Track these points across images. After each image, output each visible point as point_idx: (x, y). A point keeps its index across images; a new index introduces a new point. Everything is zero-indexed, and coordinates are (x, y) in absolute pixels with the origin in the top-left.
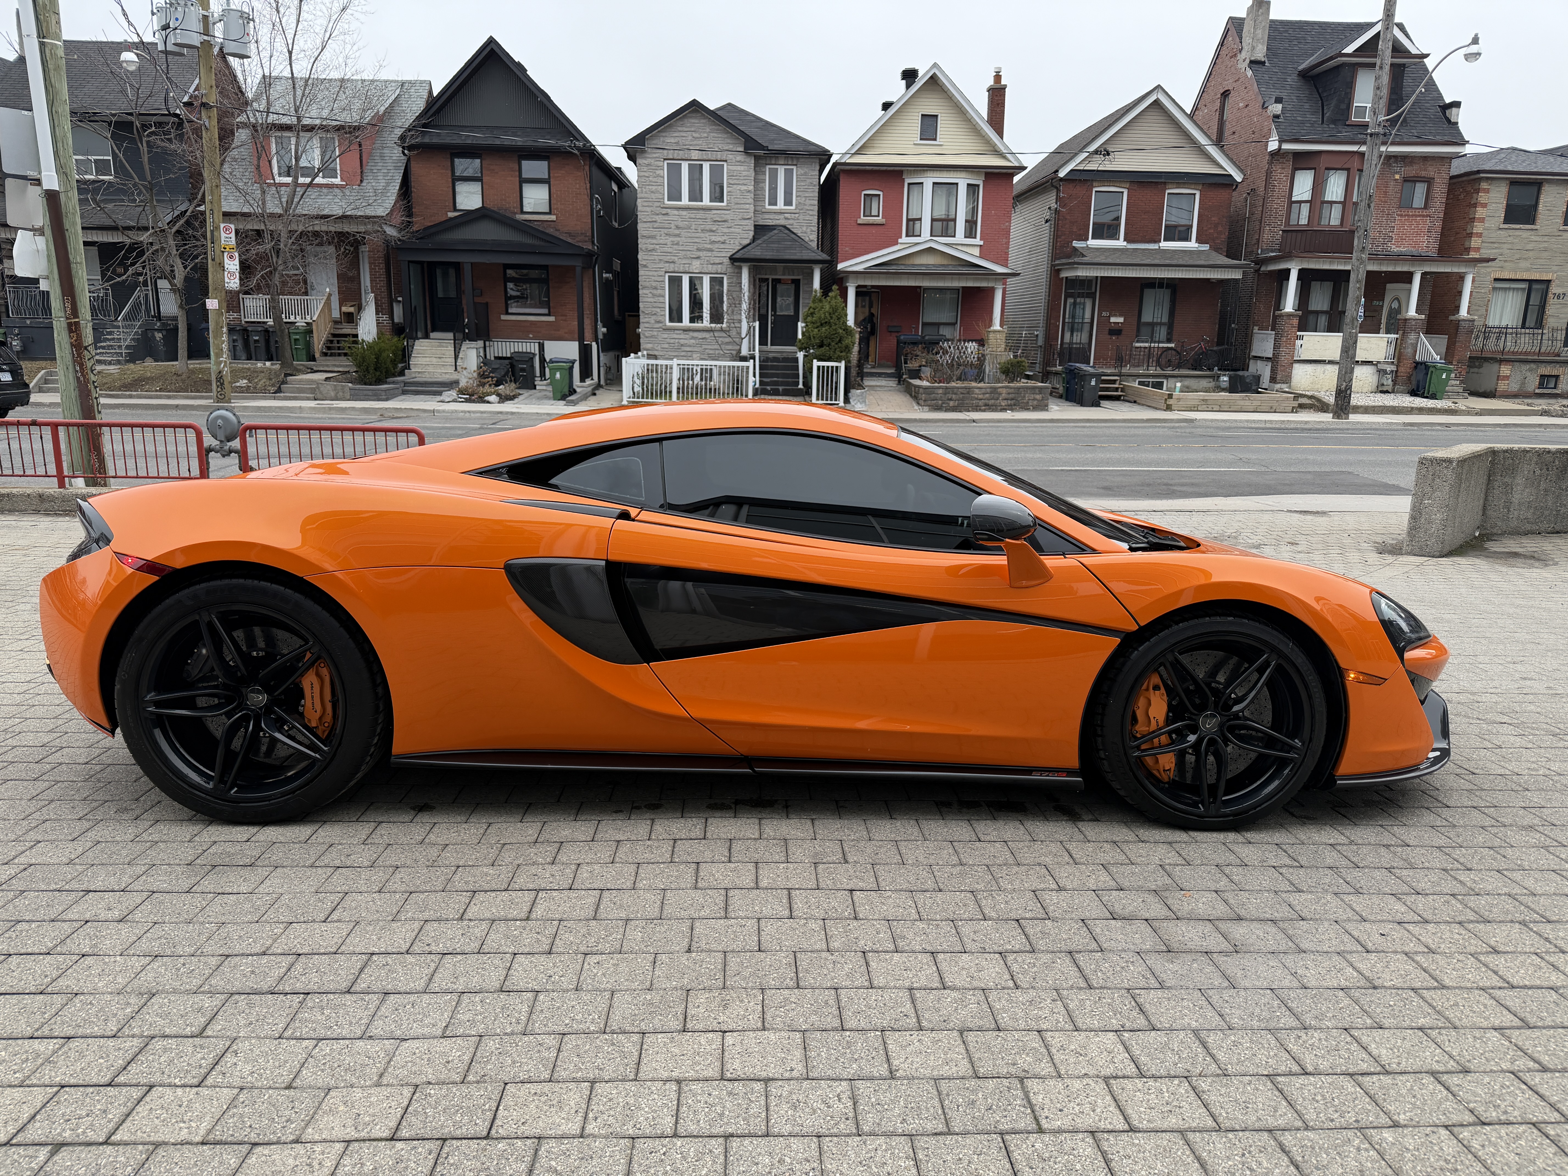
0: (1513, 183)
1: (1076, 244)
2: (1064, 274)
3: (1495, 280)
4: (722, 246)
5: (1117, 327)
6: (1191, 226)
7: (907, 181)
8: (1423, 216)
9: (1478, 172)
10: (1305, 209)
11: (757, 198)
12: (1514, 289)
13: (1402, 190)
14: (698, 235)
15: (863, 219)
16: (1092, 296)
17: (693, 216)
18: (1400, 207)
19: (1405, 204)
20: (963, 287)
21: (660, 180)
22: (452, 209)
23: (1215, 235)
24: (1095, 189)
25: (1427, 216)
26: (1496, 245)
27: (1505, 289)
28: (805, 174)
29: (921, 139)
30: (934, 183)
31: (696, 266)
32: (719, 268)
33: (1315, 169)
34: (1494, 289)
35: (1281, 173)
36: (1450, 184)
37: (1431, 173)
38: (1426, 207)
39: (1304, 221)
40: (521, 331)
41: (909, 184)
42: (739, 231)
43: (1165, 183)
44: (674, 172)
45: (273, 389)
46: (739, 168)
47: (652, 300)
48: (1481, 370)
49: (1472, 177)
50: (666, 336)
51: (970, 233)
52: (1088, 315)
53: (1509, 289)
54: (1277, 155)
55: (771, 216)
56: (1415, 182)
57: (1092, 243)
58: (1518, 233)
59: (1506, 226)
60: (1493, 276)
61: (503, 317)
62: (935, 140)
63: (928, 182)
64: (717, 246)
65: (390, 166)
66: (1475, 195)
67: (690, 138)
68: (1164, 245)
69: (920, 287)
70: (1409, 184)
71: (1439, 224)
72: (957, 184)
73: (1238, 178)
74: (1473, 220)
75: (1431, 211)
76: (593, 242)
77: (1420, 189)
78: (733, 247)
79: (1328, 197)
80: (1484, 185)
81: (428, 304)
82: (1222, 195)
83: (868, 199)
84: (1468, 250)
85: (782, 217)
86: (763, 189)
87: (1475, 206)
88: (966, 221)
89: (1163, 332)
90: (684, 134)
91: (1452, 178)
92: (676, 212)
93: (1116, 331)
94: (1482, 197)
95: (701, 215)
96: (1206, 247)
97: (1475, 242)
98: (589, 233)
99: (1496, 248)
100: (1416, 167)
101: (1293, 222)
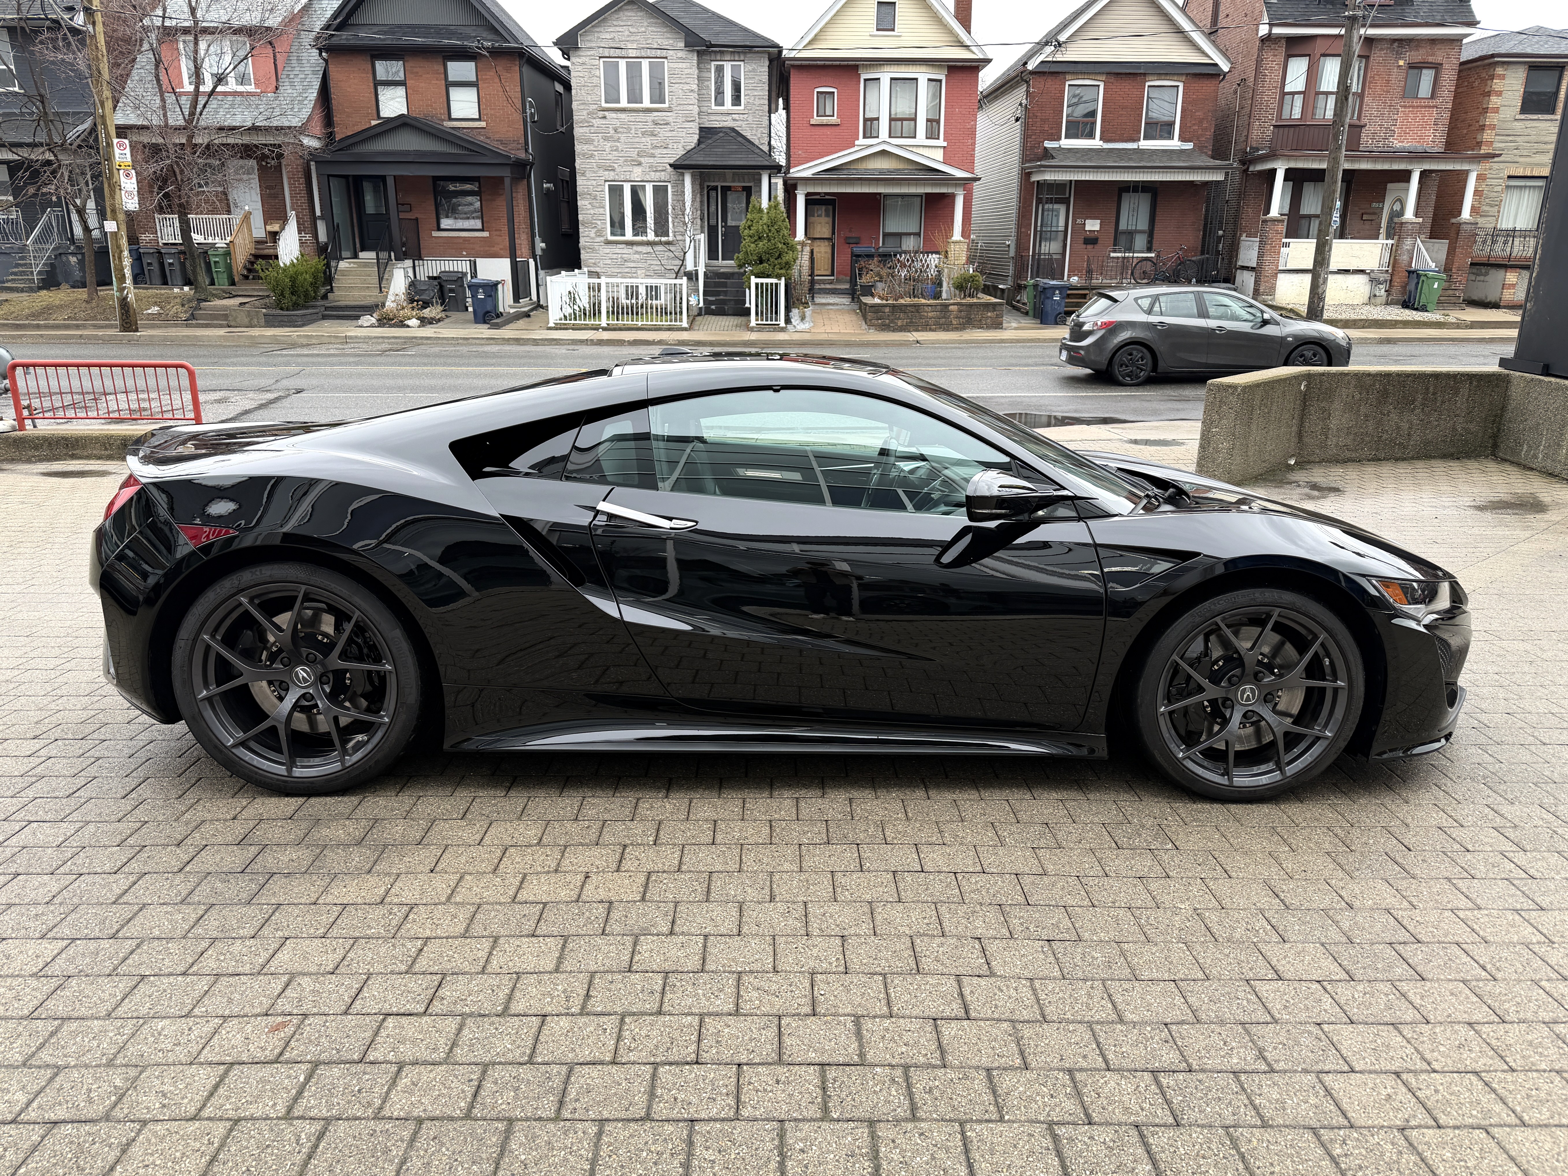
0: (1533, 68)
1: (1048, 144)
2: (1035, 178)
3: (1509, 177)
4: (665, 151)
5: (1092, 235)
6: (1174, 123)
7: (864, 76)
8: (1430, 107)
9: (1493, 56)
10: (1298, 101)
11: (702, 99)
12: (1530, 187)
13: (1406, 78)
14: (637, 140)
15: (816, 120)
16: (1066, 201)
17: (632, 119)
18: (1403, 97)
19: (1409, 93)
20: (926, 194)
21: (595, 80)
22: (375, 116)
23: (1200, 132)
24: (1068, 83)
25: (1433, 107)
26: (1511, 138)
27: (1521, 187)
28: (754, 70)
29: (878, 30)
30: (892, 79)
31: (637, 174)
32: (663, 176)
33: (1309, 55)
34: (1508, 187)
35: (1273, 59)
36: (1460, 71)
37: (1439, 59)
38: (1433, 96)
39: (1297, 114)
40: (454, 248)
41: (866, 80)
42: (684, 134)
43: (1145, 74)
44: (612, 71)
45: (184, 316)
46: (680, 66)
47: (592, 212)
48: (1487, 278)
49: (1487, 61)
50: (608, 251)
51: (932, 134)
52: (1062, 223)
53: (1525, 187)
54: (1268, 39)
55: (718, 118)
56: (1421, 68)
57: (1066, 143)
58: (1535, 124)
59: (1523, 116)
60: (1507, 173)
61: (435, 234)
62: (893, 30)
63: (885, 76)
64: (659, 151)
65: (308, 70)
66: (1489, 82)
67: (627, 33)
68: (1145, 144)
69: (880, 194)
70: (1416, 71)
71: (1447, 115)
72: (916, 79)
73: (1225, 67)
74: (1486, 110)
75: (1438, 101)
76: (526, 150)
77: (1427, 76)
78: (676, 153)
79: (1324, 88)
80: (1499, 71)
81: (355, 221)
82: (1207, 86)
83: (822, 96)
84: (1479, 144)
85: (729, 118)
86: (708, 88)
87: (1488, 94)
88: (928, 120)
89: (1140, 241)
90: (620, 29)
91: (1462, 64)
92: (614, 115)
93: (1091, 240)
94: (1497, 84)
95: (641, 117)
96: (1189, 146)
97: (1487, 135)
98: (522, 141)
99: (1511, 141)
100: (1422, 51)
101: (1285, 115)
